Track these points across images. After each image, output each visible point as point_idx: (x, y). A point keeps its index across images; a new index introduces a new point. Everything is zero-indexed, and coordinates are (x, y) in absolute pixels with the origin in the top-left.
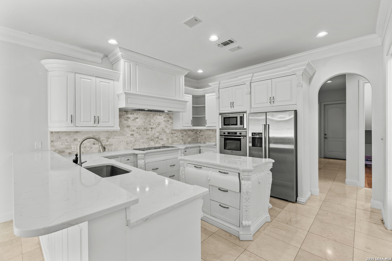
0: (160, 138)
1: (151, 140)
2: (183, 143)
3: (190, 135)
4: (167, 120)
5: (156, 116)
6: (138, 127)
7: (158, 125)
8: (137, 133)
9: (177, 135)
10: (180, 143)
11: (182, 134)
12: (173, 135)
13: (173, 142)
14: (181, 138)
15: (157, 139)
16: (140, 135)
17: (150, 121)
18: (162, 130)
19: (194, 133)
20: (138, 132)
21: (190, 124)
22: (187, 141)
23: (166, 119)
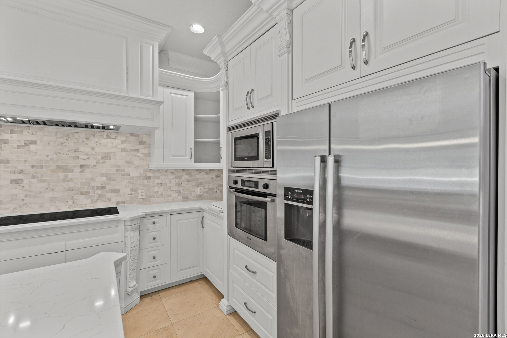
0: (108, 187)
1: (82, 193)
2: (180, 198)
3: (200, 181)
4: (133, 148)
5: (96, 140)
6: (35, 164)
7: (102, 158)
8: (34, 177)
9: (164, 182)
10: (171, 198)
11: (177, 181)
12: (151, 181)
13: (150, 197)
14: (176, 188)
15: (99, 192)
16: (42, 181)
17: (76, 150)
18: (117, 170)
19: (213, 175)
20: (35, 175)
21: (188, 157)
22: (193, 194)
23: (128, 146)
